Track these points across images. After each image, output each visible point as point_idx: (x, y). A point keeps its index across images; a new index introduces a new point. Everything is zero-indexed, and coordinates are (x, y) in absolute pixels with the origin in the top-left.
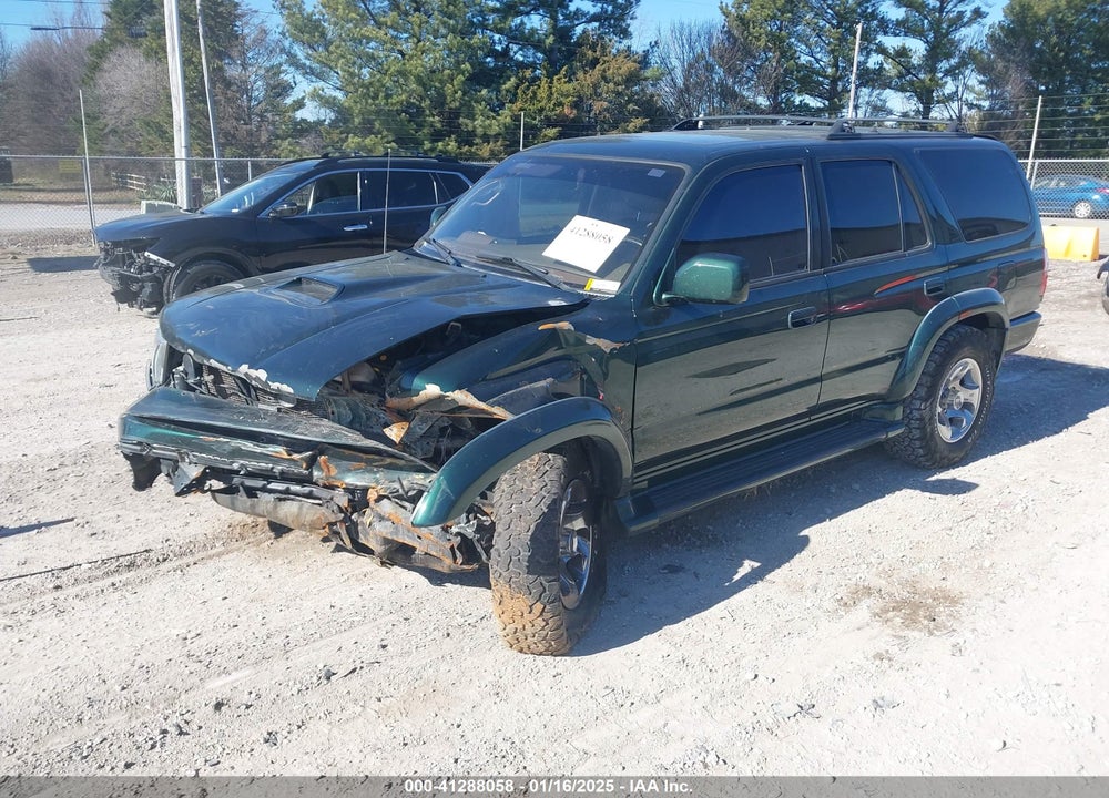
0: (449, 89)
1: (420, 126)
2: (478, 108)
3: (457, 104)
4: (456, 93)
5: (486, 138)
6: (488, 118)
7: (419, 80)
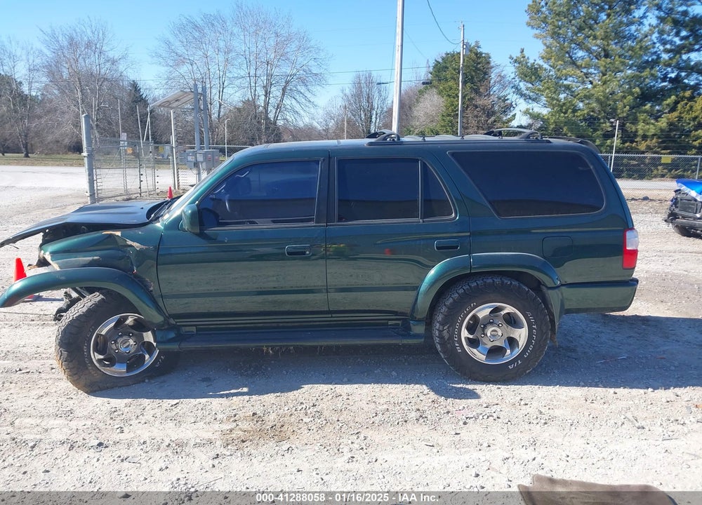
0: (620, 104)
1: (595, 130)
2: (642, 117)
3: (625, 115)
4: (625, 107)
5: (645, 137)
6: (648, 124)
7: (598, 100)
